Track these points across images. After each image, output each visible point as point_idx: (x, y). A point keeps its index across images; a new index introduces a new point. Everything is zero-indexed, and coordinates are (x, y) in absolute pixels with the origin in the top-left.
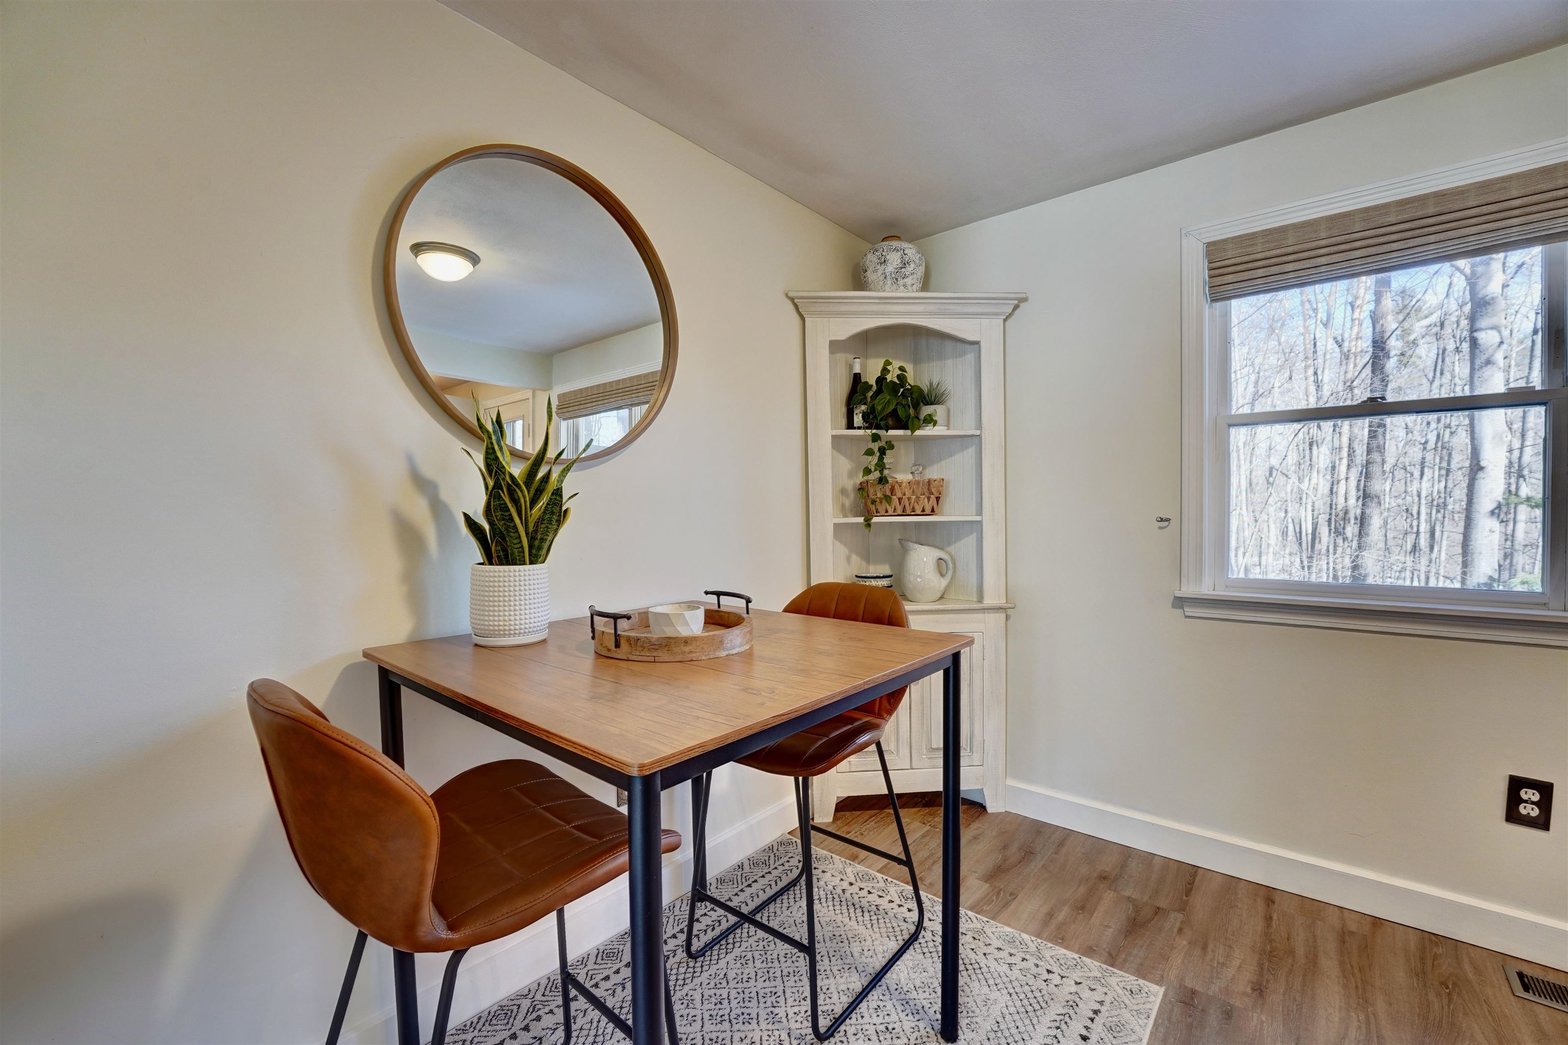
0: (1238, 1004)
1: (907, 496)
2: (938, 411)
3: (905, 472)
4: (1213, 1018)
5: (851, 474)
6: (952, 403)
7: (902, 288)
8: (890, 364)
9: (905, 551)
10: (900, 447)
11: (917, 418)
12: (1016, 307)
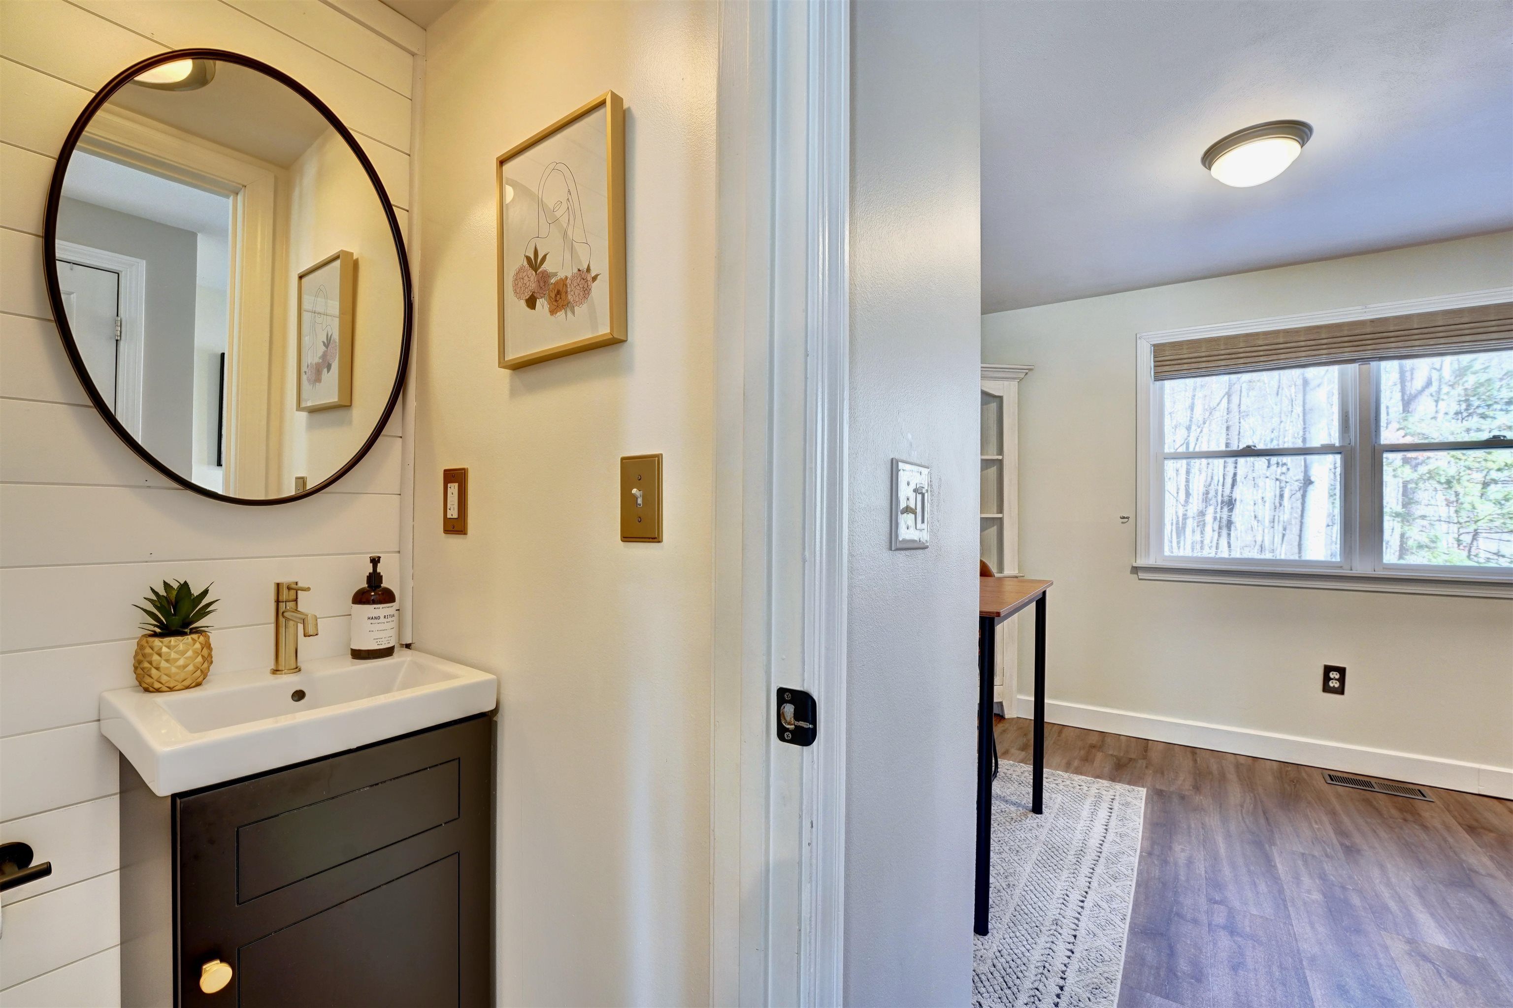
0: (1186, 793)
4: (1175, 800)
12: (1027, 374)
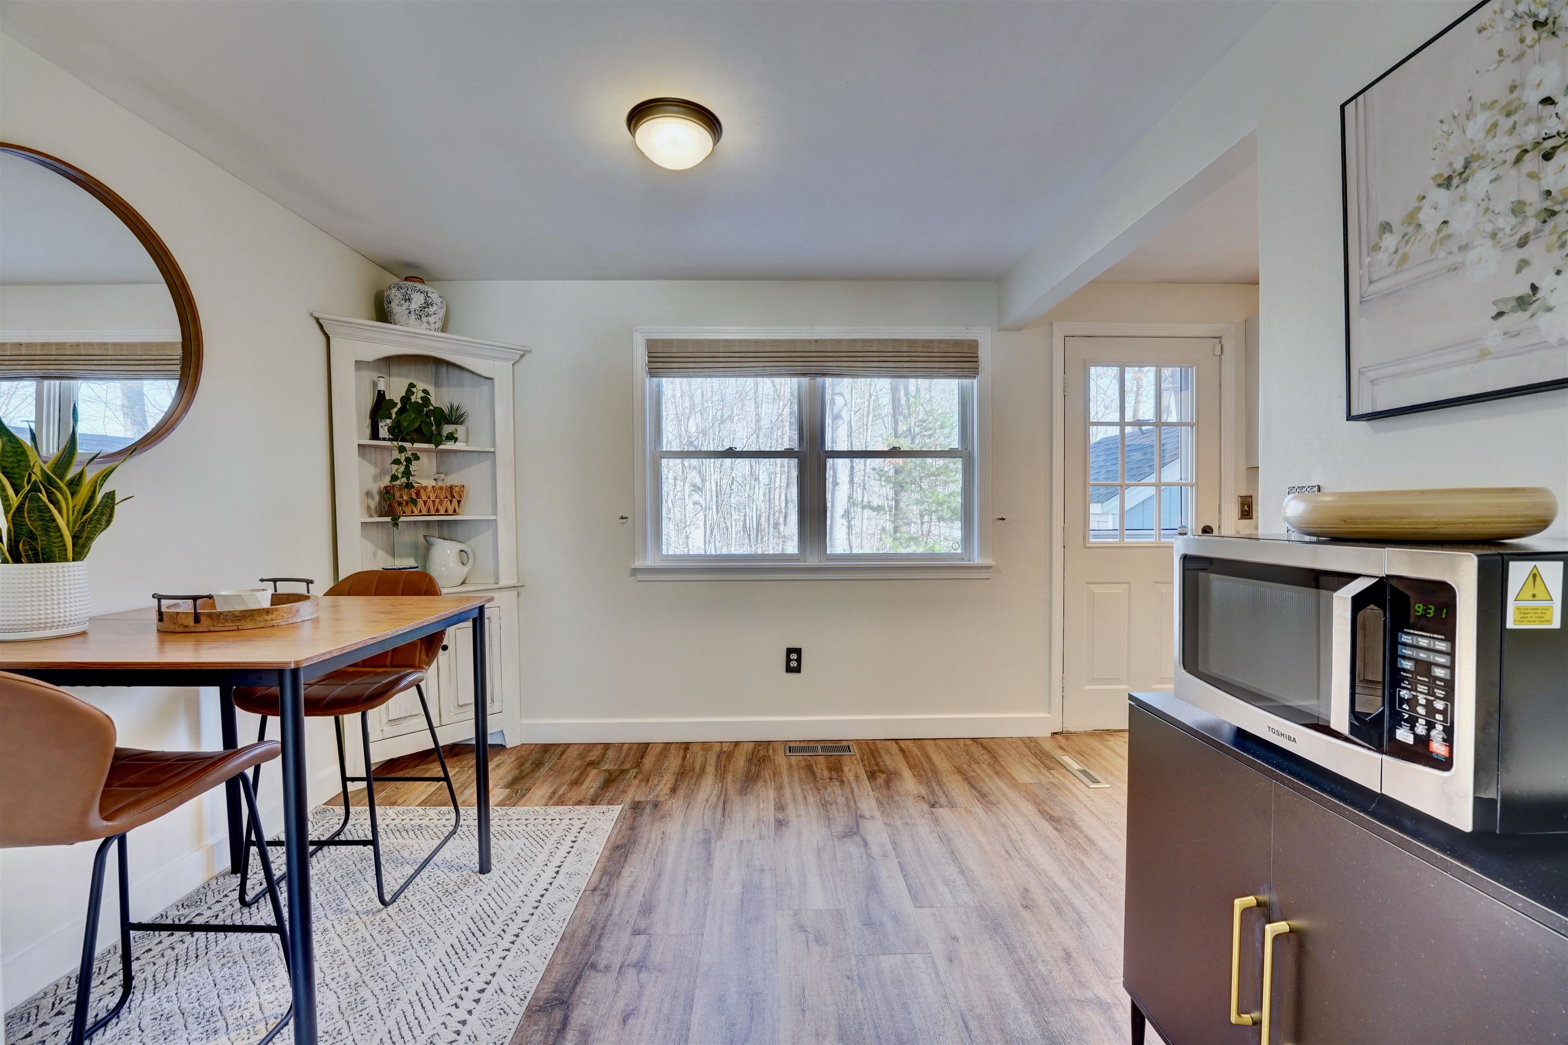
0: (662, 800)
1: (432, 499)
2: (460, 430)
3: (428, 477)
4: (648, 810)
5: (376, 479)
6: (469, 422)
7: (425, 324)
8: (414, 386)
9: (429, 546)
10: (424, 459)
11: (440, 434)
12: (522, 356)
